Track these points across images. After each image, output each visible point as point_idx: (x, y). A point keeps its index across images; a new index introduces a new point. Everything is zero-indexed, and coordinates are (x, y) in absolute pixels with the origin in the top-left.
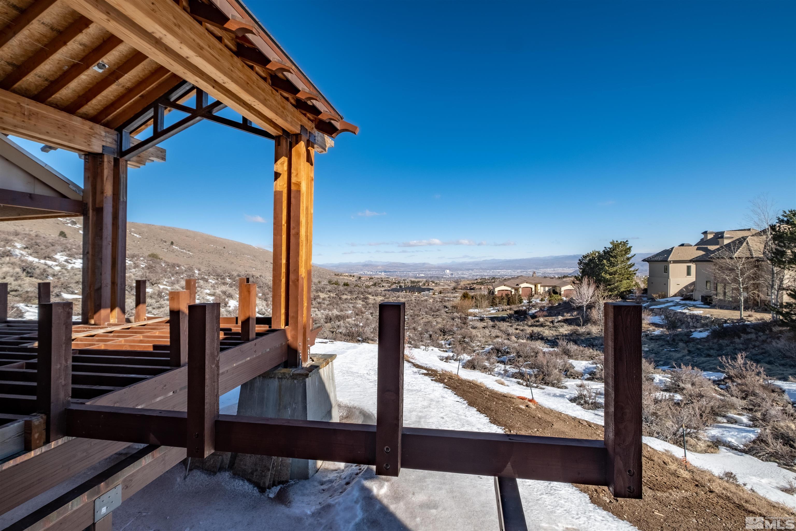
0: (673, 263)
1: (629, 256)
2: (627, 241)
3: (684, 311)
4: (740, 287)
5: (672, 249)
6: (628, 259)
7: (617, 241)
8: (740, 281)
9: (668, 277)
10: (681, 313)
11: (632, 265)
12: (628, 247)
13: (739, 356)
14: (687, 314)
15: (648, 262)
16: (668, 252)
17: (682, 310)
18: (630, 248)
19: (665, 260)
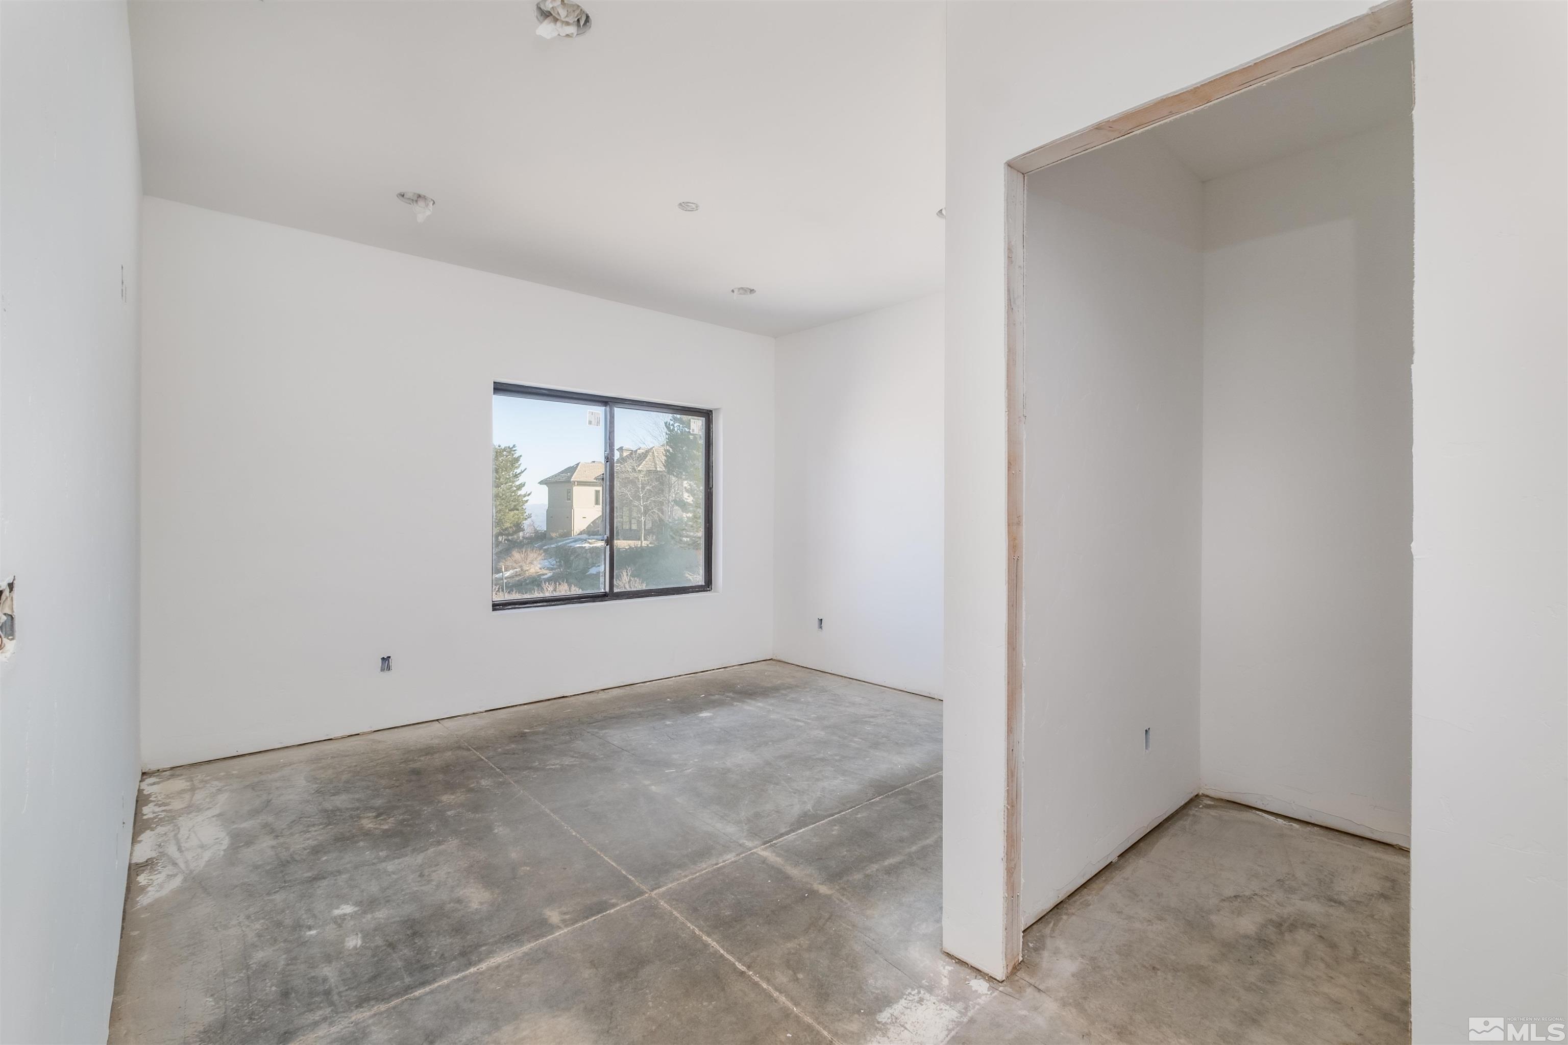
0: (578, 485)
1: (518, 471)
2: (514, 446)
3: (584, 545)
4: (640, 505)
5: (578, 465)
6: (516, 476)
7: (499, 446)
8: (640, 496)
9: (571, 507)
10: (580, 547)
11: (520, 487)
12: (516, 456)
13: (625, 574)
14: (587, 548)
15: (546, 484)
16: (572, 470)
17: (582, 544)
18: (517, 459)
19: (568, 481)
